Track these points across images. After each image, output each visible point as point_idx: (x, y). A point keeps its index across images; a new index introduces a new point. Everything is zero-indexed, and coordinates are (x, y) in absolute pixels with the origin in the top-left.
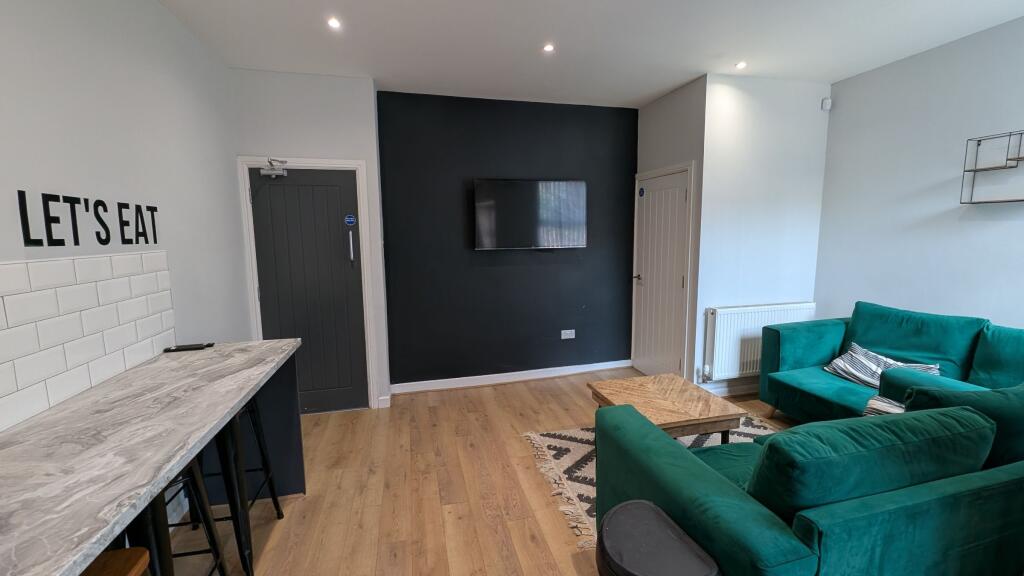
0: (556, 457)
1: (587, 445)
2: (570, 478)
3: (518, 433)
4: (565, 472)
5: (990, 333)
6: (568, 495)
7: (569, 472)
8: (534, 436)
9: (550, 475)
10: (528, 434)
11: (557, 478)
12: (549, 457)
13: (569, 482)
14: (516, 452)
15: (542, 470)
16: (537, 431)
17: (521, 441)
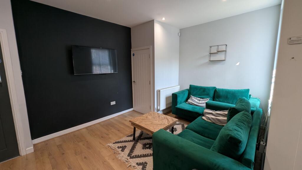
0: (122, 151)
1: (131, 142)
2: (131, 158)
3: (103, 145)
4: (128, 156)
5: (217, 90)
6: (133, 165)
7: (129, 155)
8: (110, 145)
9: (123, 159)
10: (109, 145)
11: (126, 160)
12: (120, 152)
13: (131, 159)
14: (105, 154)
15: (120, 158)
16: (111, 142)
17: (106, 148)
